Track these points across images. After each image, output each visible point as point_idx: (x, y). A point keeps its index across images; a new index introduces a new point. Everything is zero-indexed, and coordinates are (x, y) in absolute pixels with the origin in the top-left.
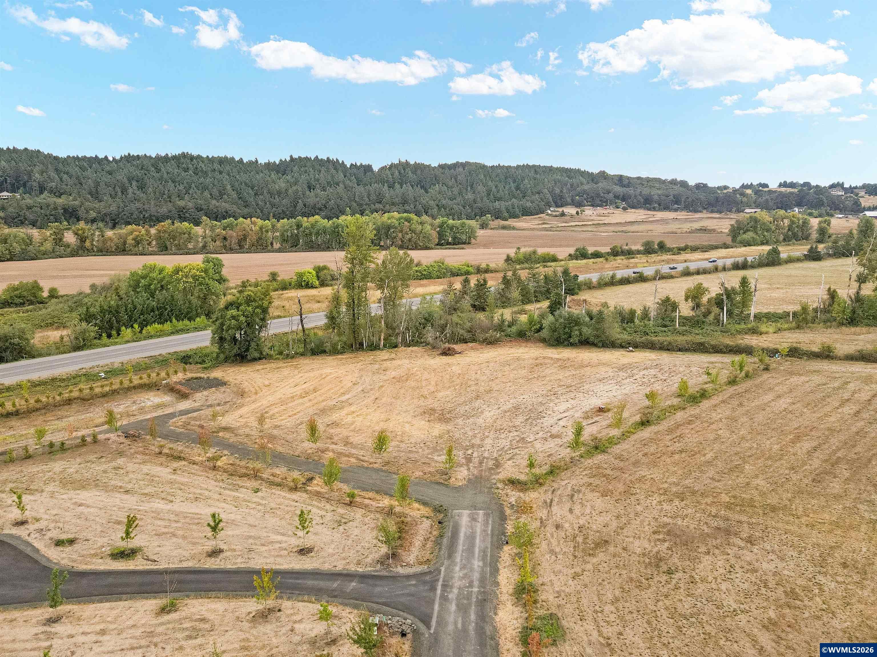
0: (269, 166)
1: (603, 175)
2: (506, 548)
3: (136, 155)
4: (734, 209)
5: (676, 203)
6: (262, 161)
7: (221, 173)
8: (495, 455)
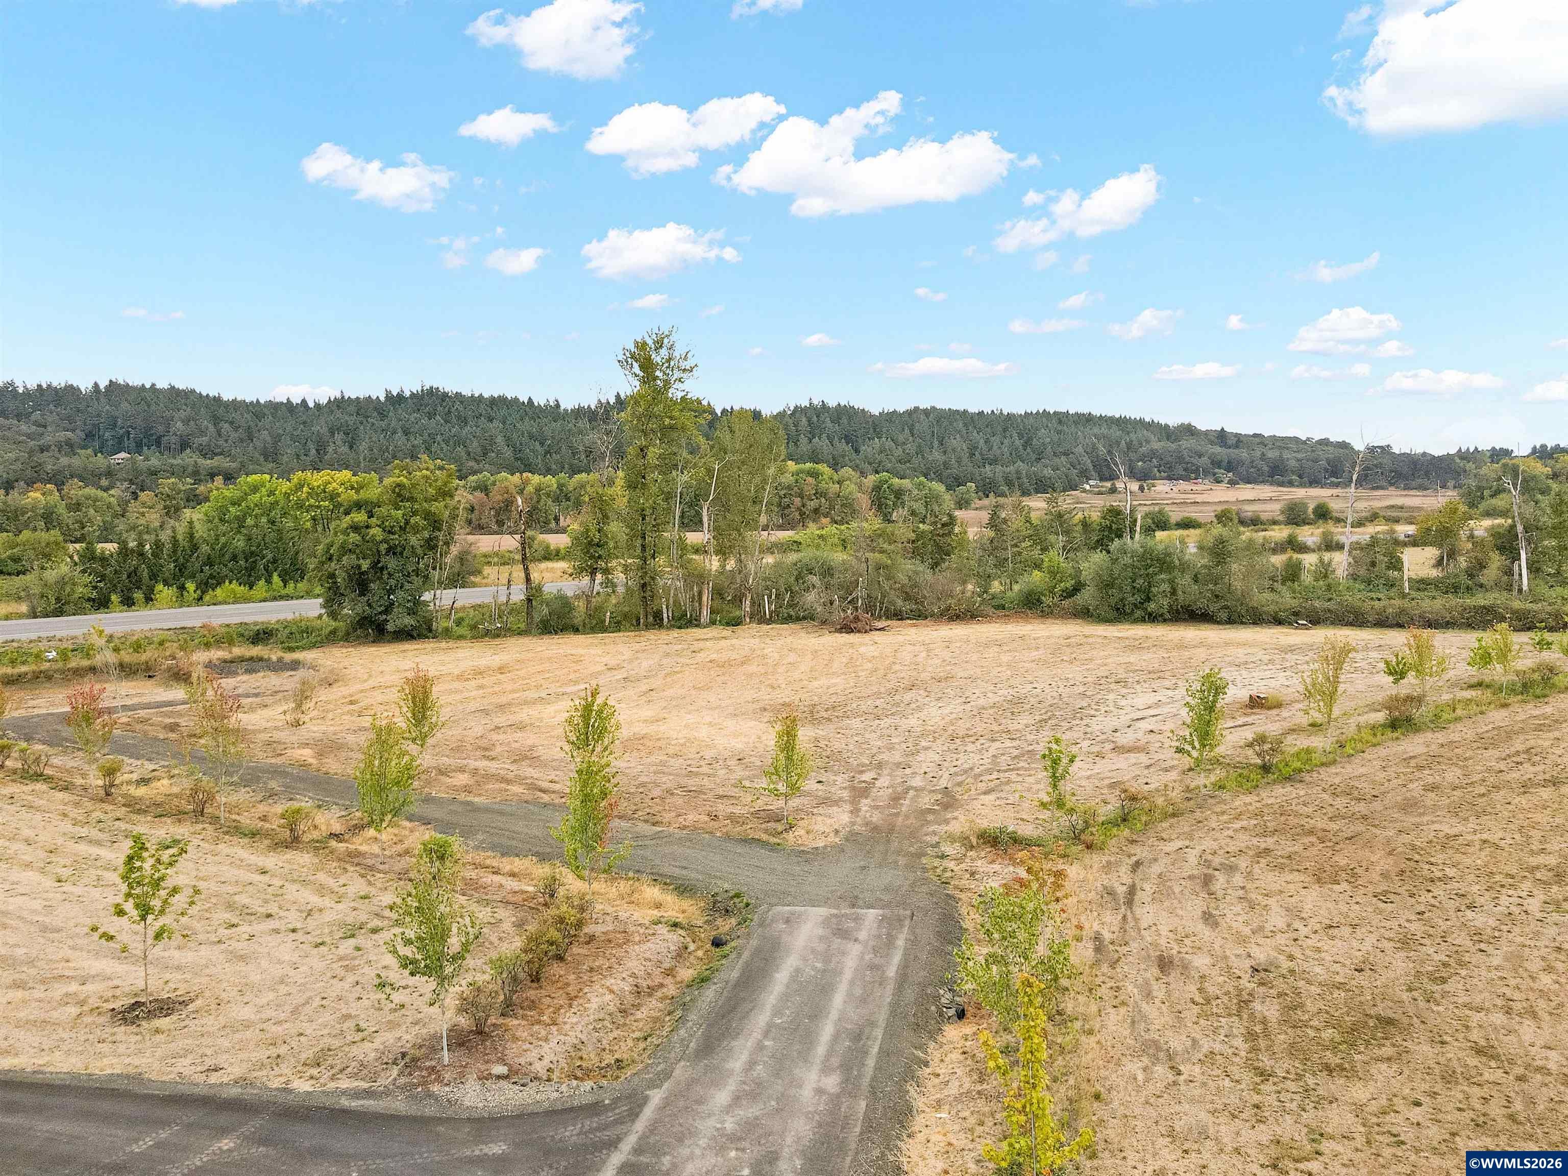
0: (579, 413)
1: (1189, 430)
2: (953, 1032)
3: (353, 397)
4: (1451, 484)
5: (1334, 474)
6: (567, 404)
7: (491, 420)
8: (943, 783)
